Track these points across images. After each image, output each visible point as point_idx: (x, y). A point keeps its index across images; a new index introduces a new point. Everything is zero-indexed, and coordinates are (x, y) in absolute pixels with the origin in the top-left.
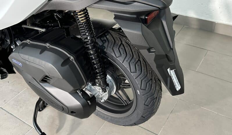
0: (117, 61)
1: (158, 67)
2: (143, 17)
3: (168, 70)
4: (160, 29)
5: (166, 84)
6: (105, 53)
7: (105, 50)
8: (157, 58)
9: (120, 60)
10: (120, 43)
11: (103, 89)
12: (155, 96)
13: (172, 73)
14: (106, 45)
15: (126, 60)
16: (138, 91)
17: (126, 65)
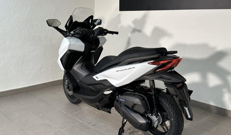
0: (163, 104)
1: (180, 104)
2: (175, 85)
3: (185, 107)
4: (182, 91)
5: (184, 113)
6: (159, 100)
7: (159, 99)
8: (180, 100)
9: (165, 103)
10: (165, 96)
11: (156, 116)
12: (180, 122)
13: (186, 109)
14: (159, 96)
15: (168, 103)
16: (172, 119)
17: (167, 105)
